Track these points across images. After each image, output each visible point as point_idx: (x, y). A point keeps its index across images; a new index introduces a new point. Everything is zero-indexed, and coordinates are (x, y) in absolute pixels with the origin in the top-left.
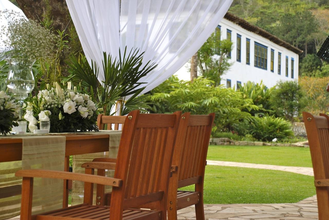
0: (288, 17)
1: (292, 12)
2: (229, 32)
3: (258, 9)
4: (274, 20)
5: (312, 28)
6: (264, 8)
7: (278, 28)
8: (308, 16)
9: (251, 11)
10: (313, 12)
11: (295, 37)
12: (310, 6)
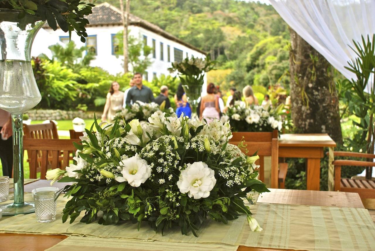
0: (207, 31)
1: (210, 28)
2: (154, 41)
3: (190, 25)
4: (199, 33)
5: (222, 38)
6: (194, 25)
7: (202, 38)
8: (219, 31)
9: (185, 26)
10: (223, 29)
11: (212, 44)
12: (221, 24)
